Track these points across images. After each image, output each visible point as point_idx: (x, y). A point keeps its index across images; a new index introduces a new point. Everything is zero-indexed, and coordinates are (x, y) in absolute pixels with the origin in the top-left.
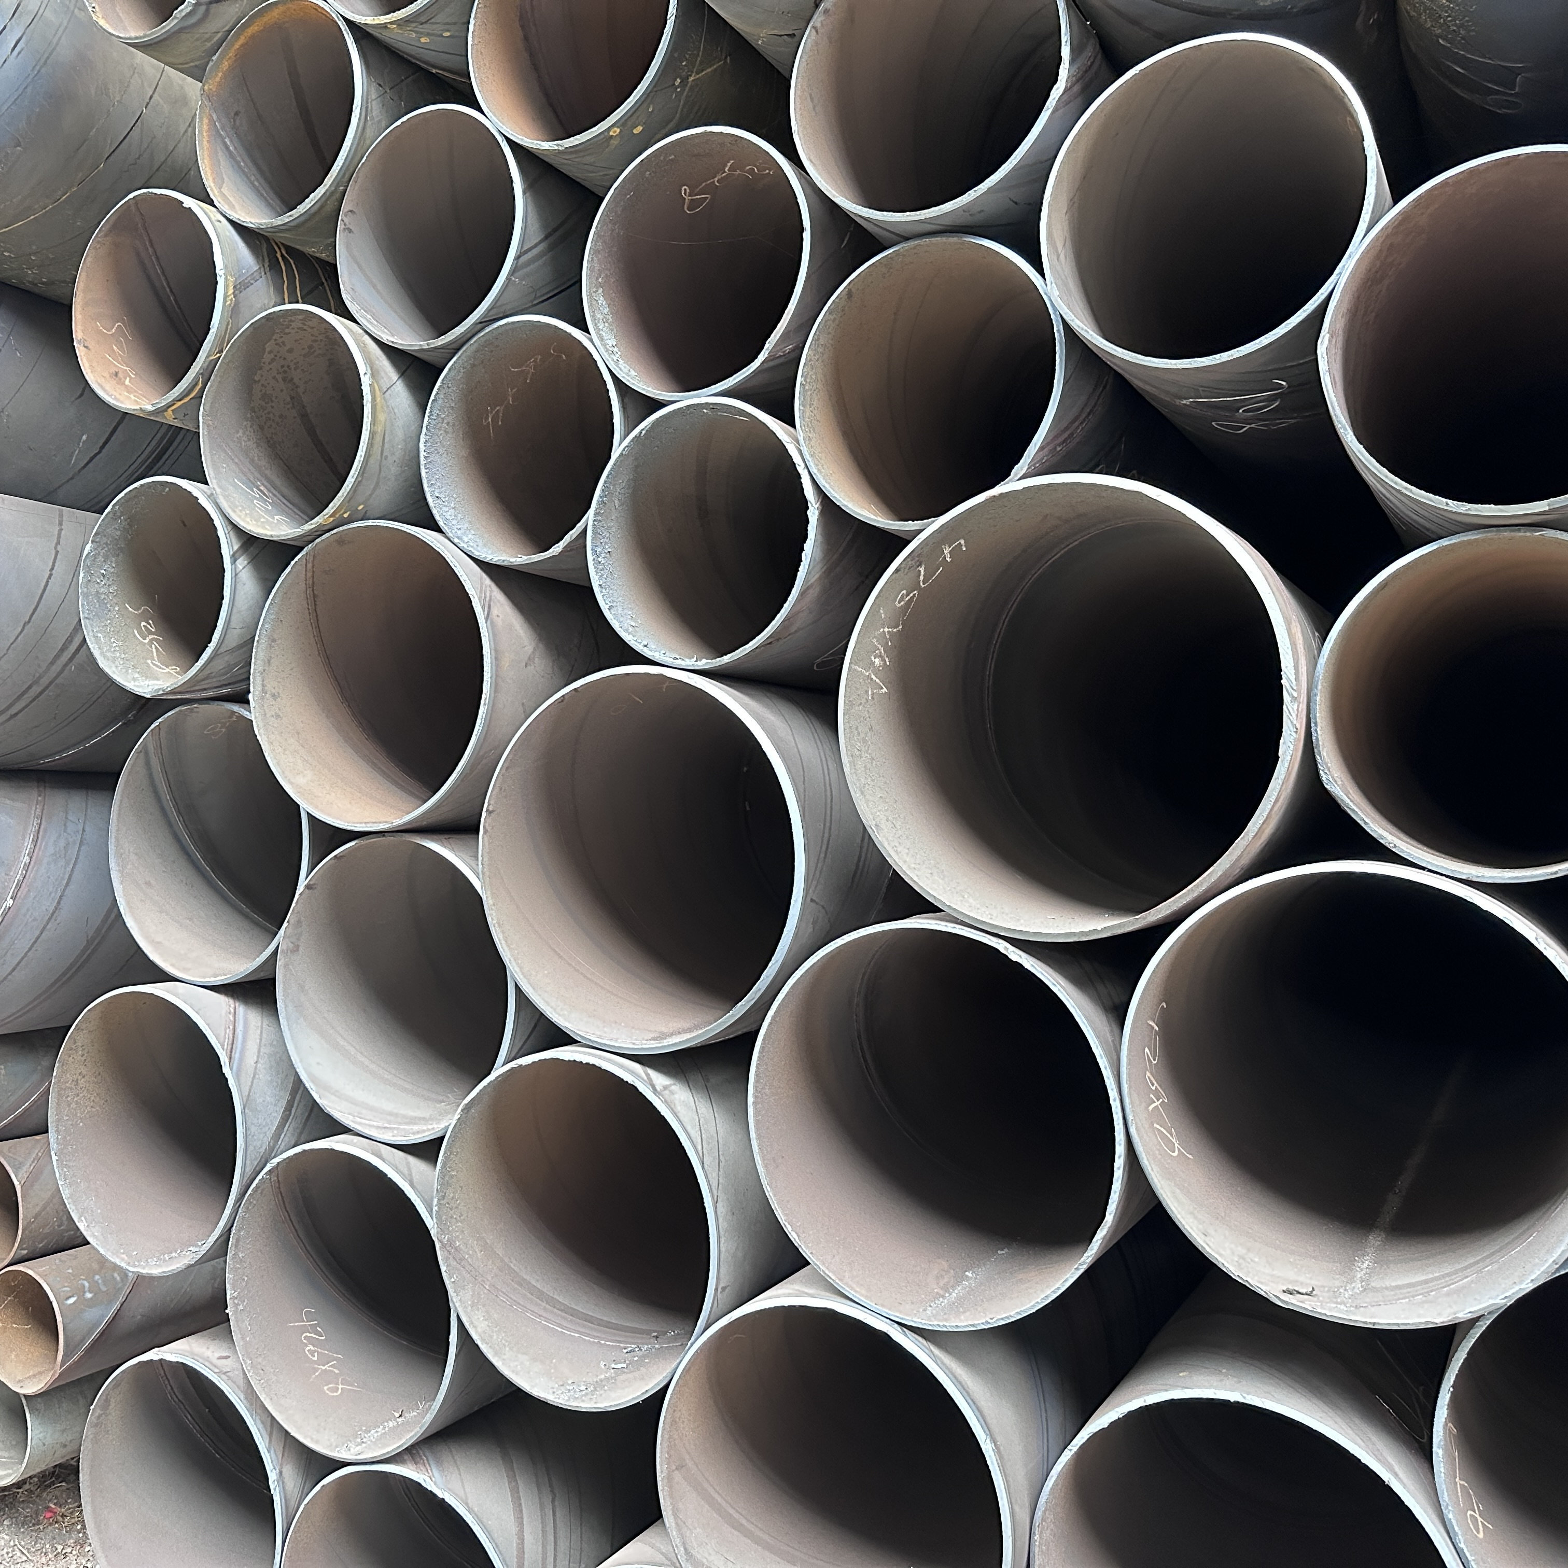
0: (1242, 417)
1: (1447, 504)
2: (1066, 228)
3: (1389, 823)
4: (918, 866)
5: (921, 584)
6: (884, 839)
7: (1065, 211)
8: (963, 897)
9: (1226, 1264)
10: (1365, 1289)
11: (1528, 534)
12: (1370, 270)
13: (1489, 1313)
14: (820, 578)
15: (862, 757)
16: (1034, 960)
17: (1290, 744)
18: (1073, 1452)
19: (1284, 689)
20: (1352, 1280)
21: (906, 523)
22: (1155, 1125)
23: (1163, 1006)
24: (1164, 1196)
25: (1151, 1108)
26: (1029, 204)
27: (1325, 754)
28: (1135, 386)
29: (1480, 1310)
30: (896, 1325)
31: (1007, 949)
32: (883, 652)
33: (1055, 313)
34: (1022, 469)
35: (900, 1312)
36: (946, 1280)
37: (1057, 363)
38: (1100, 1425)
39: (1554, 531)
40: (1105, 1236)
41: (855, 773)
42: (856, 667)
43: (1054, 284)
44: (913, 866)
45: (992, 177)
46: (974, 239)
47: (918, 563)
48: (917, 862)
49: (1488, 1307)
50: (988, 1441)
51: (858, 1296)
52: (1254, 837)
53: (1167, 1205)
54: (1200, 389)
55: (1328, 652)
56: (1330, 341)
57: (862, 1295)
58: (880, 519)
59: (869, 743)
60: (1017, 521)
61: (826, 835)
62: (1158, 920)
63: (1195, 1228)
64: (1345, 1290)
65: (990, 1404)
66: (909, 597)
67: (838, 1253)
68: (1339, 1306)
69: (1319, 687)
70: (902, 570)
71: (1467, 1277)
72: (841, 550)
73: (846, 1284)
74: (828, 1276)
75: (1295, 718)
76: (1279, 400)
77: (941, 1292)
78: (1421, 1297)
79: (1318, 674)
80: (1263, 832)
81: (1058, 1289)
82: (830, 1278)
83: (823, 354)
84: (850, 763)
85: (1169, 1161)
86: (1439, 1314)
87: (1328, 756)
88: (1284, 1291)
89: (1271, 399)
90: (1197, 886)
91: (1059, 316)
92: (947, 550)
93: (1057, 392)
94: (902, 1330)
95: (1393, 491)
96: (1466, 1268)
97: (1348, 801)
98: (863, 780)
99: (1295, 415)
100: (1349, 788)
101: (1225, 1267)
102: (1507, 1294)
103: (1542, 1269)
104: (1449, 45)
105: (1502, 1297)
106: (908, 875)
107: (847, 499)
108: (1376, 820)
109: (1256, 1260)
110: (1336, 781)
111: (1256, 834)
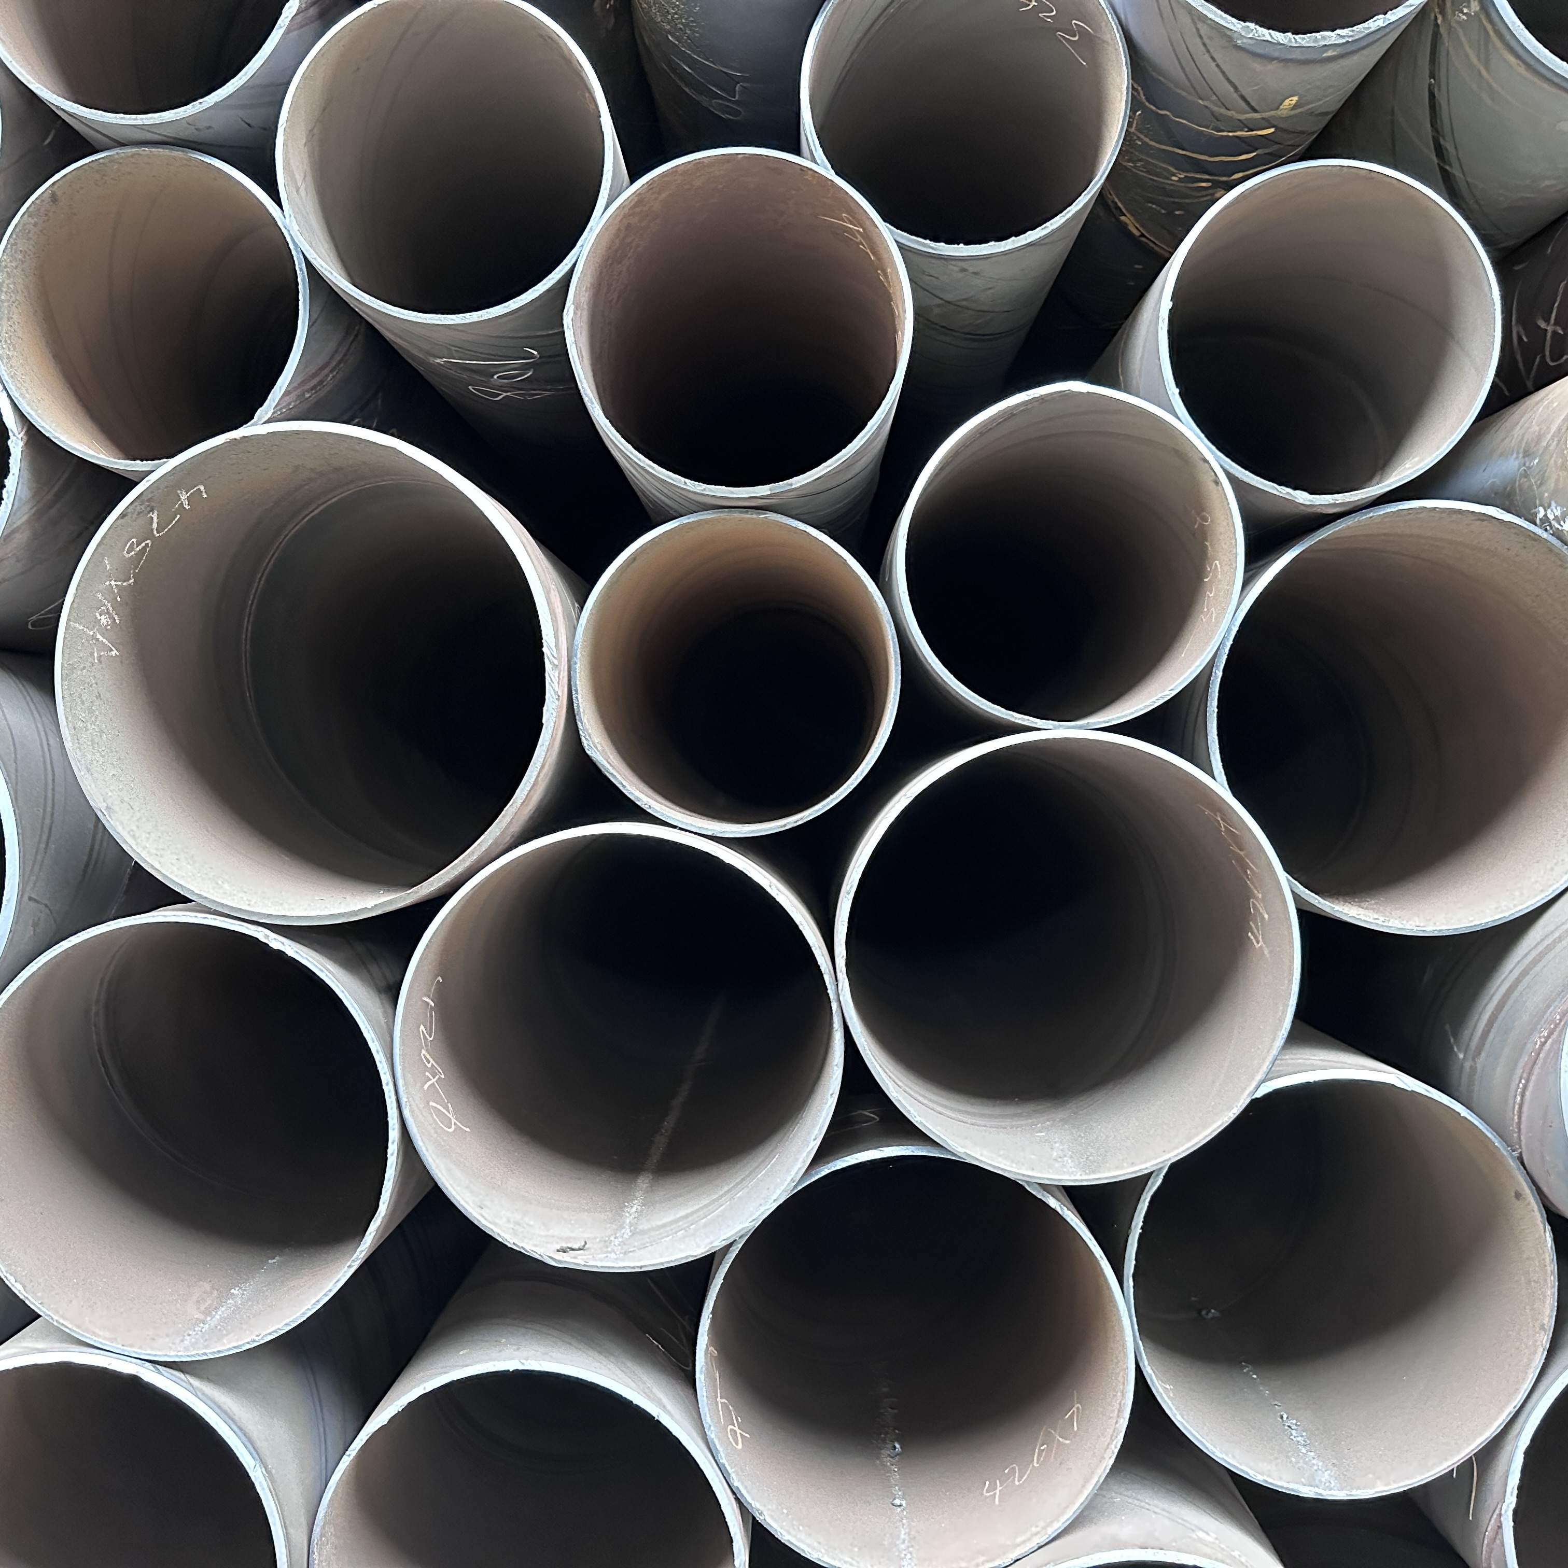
0: (497, 383)
1: (685, 483)
2: (306, 161)
3: (646, 786)
4: (162, 852)
5: (155, 532)
6: (118, 823)
7: (304, 141)
8: (217, 884)
9: (502, 1234)
10: (633, 1234)
11: (754, 516)
12: (610, 248)
13: (740, 1238)
14: (28, 521)
15: (87, 730)
16: (298, 946)
17: (553, 711)
18: (351, 1458)
19: (545, 657)
20: (622, 1227)
21: (133, 462)
22: (432, 1104)
23: (439, 981)
24: (440, 1175)
25: (426, 1087)
26: (265, 129)
27: (586, 721)
28: (388, 339)
29: (732, 1236)
30: (148, 1364)
31: (267, 936)
32: (111, 609)
33: (296, 249)
34: (266, 413)
35: (152, 1349)
36: (209, 1302)
37: (301, 303)
38: (379, 1423)
39: (775, 515)
40: (379, 1227)
41: (79, 748)
42: (77, 625)
43: (292, 217)
44: (154, 852)
45: (219, 91)
46: (201, 156)
47: (149, 509)
48: (160, 847)
49: (737, 1233)
50: (258, 1467)
51: (100, 1340)
52: (522, 803)
53: (442, 1183)
54: (453, 348)
55: (585, 622)
56: (575, 313)
57: (105, 1338)
58: (102, 456)
59: (97, 713)
60: (265, 469)
61: (48, 822)
62: (430, 893)
63: (470, 1203)
64: (615, 1238)
65: (259, 1427)
66: (140, 547)
67: (77, 1297)
68: (609, 1255)
69: (579, 656)
70: (130, 515)
71: (722, 1205)
72: (55, 490)
73: (87, 1331)
74: (63, 1325)
75: (557, 685)
76: (532, 370)
77: (202, 1317)
78: (683, 1231)
79: (576, 643)
80: (531, 799)
81: (330, 1290)
82: (66, 1327)
83: (23, 262)
84: (72, 736)
85: (445, 1138)
86: (698, 1246)
87: (589, 722)
88: (558, 1251)
89: (525, 368)
90: (469, 855)
91: (301, 253)
92: (184, 497)
93: (302, 334)
94: (154, 1367)
95: (639, 470)
96: (721, 1196)
97: (607, 766)
98: (89, 757)
99: (549, 387)
100: (609, 754)
101: (501, 1237)
102: (754, 1217)
103: (782, 1188)
104: (677, 43)
105: (751, 1220)
106: (148, 863)
107: (59, 431)
108: (633, 784)
109: (532, 1223)
110: (596, 747)
111: (524, 801)
